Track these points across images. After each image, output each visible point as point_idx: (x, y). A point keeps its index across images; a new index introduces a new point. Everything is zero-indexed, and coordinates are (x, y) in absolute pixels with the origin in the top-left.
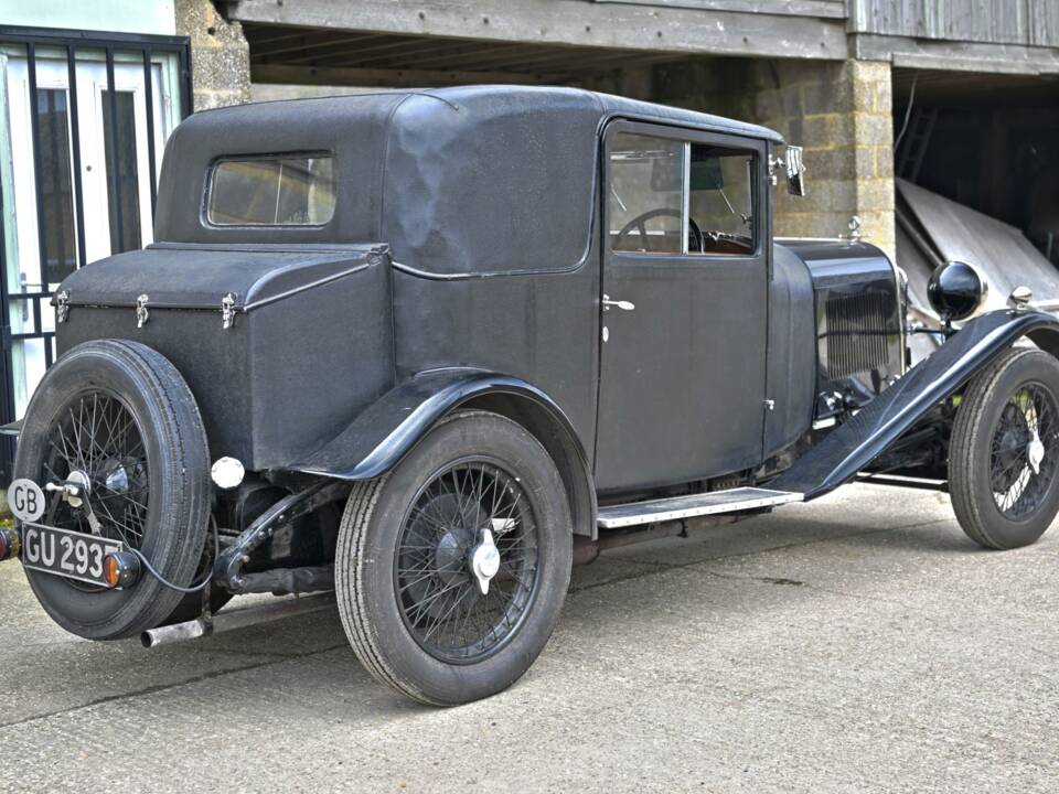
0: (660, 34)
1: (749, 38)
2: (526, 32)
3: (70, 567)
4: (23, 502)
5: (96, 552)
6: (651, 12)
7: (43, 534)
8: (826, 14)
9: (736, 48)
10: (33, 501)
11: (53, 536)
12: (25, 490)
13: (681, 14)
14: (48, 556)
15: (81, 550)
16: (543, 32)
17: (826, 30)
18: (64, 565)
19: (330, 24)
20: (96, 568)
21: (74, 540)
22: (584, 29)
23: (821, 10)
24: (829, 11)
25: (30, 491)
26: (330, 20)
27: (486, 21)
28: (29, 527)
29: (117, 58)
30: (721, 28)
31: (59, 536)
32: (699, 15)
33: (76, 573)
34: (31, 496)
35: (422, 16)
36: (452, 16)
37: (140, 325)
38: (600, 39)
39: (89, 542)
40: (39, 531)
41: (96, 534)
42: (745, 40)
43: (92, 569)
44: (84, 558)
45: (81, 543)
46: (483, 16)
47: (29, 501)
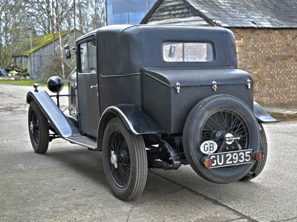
3: (231, 162)
4: (208, 148)
5: (242, 155)
7: (218, 156)
10: (212, 147)
11: (223, 155)
12: (209, 144)
14: (220, 162)
15: (235, 156)
18: (227, 163)
20: (242, 159)
21: (232, 154)
25: (210, 144)
28: (211, 156)
31: (225, 155)
33: (233, 163)
34: (211, 145)
37: (215, 90)
39: (238, 153)
40: (216, 156)
41: (241, 150)
43: (240, 161)
44: (237, 158)
45: (234, 154)
47: (210, 147)
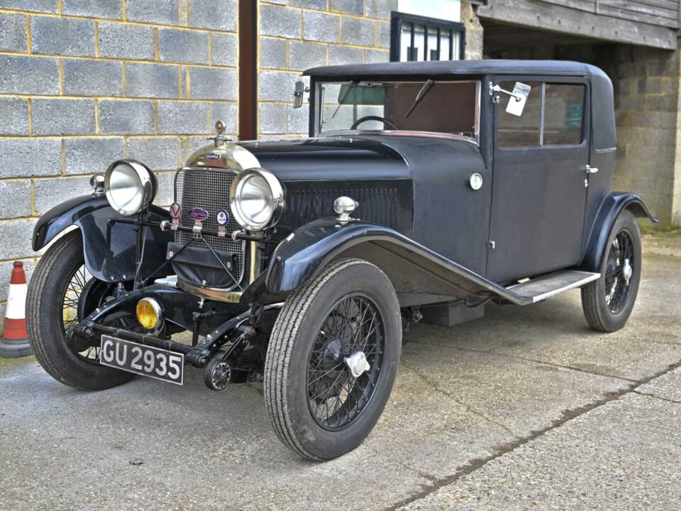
0: (616, 32)
1: (646, 36)
2: (573, 28)
6: (614, 20)
8: (672, 26)
9: (641, 42)
13: (624, 22)
16: (579, 28)
17: (671, 34)
19: (509, 20)
22: (591, 28)
23: (670, 24)
24: (674, 25)
26: (508, 17)
27: (560, 21)
29: (429, 32)
30: (636, 30)
32: (630, 23)
35: (538, 17)
36: (548, 18)
38: (596, 34)
42: (644, 37)
46: (558, 18)
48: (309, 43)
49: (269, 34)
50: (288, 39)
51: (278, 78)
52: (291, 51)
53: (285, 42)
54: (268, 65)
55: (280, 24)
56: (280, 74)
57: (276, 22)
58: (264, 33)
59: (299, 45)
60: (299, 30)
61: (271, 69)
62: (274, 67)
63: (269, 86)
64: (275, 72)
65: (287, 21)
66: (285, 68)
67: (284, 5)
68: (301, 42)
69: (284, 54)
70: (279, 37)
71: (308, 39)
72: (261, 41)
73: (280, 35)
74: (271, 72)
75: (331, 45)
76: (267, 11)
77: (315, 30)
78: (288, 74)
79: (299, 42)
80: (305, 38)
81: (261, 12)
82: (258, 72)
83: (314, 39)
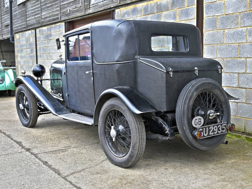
48: (229, 15)
49: (208, 16)
50: (218, 16)
51: (212, 34)
52: (219, 21)
53: (216, 18)
54: (208, 29)
55: (214, 10)
56: (213, 33)
57: (212, 10)
58: (206, 16)
59: (223, 17)
60: (223, 11)
61: (209, 31)
62: (211, 30)
63: (208, 38)
64: (211, 31)
65: (217, 8)
66: (216, 29)
67: (216, 2)
68: (224, 16)
69: (215, 23)
70: (213, 16)
71: (228, 13)
72: (205, 20)
73: (214, 15)
74: (209, 32)
75: (242, 13)
76: (208, 6)
77: (232, 8)
78: (218, 32)
79: (223, 16)
80: (226, 13)
81: (205, 8)
82: (204, 33)
83: (231, 13)
